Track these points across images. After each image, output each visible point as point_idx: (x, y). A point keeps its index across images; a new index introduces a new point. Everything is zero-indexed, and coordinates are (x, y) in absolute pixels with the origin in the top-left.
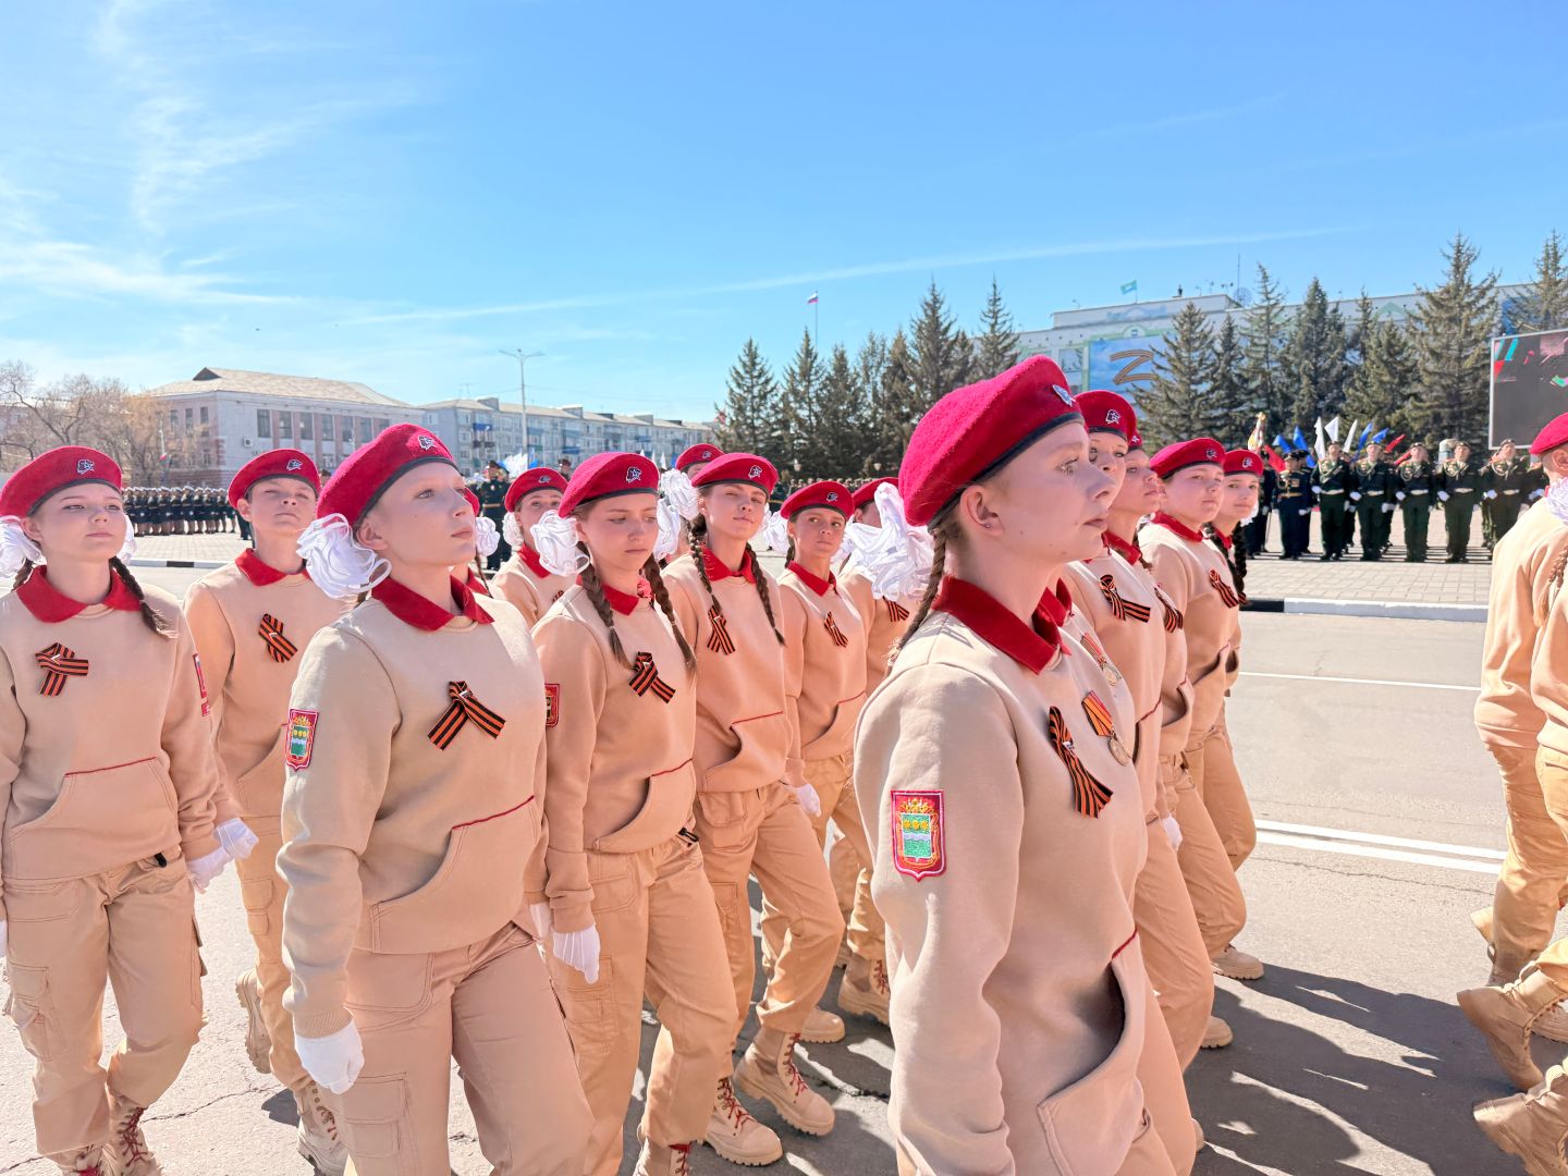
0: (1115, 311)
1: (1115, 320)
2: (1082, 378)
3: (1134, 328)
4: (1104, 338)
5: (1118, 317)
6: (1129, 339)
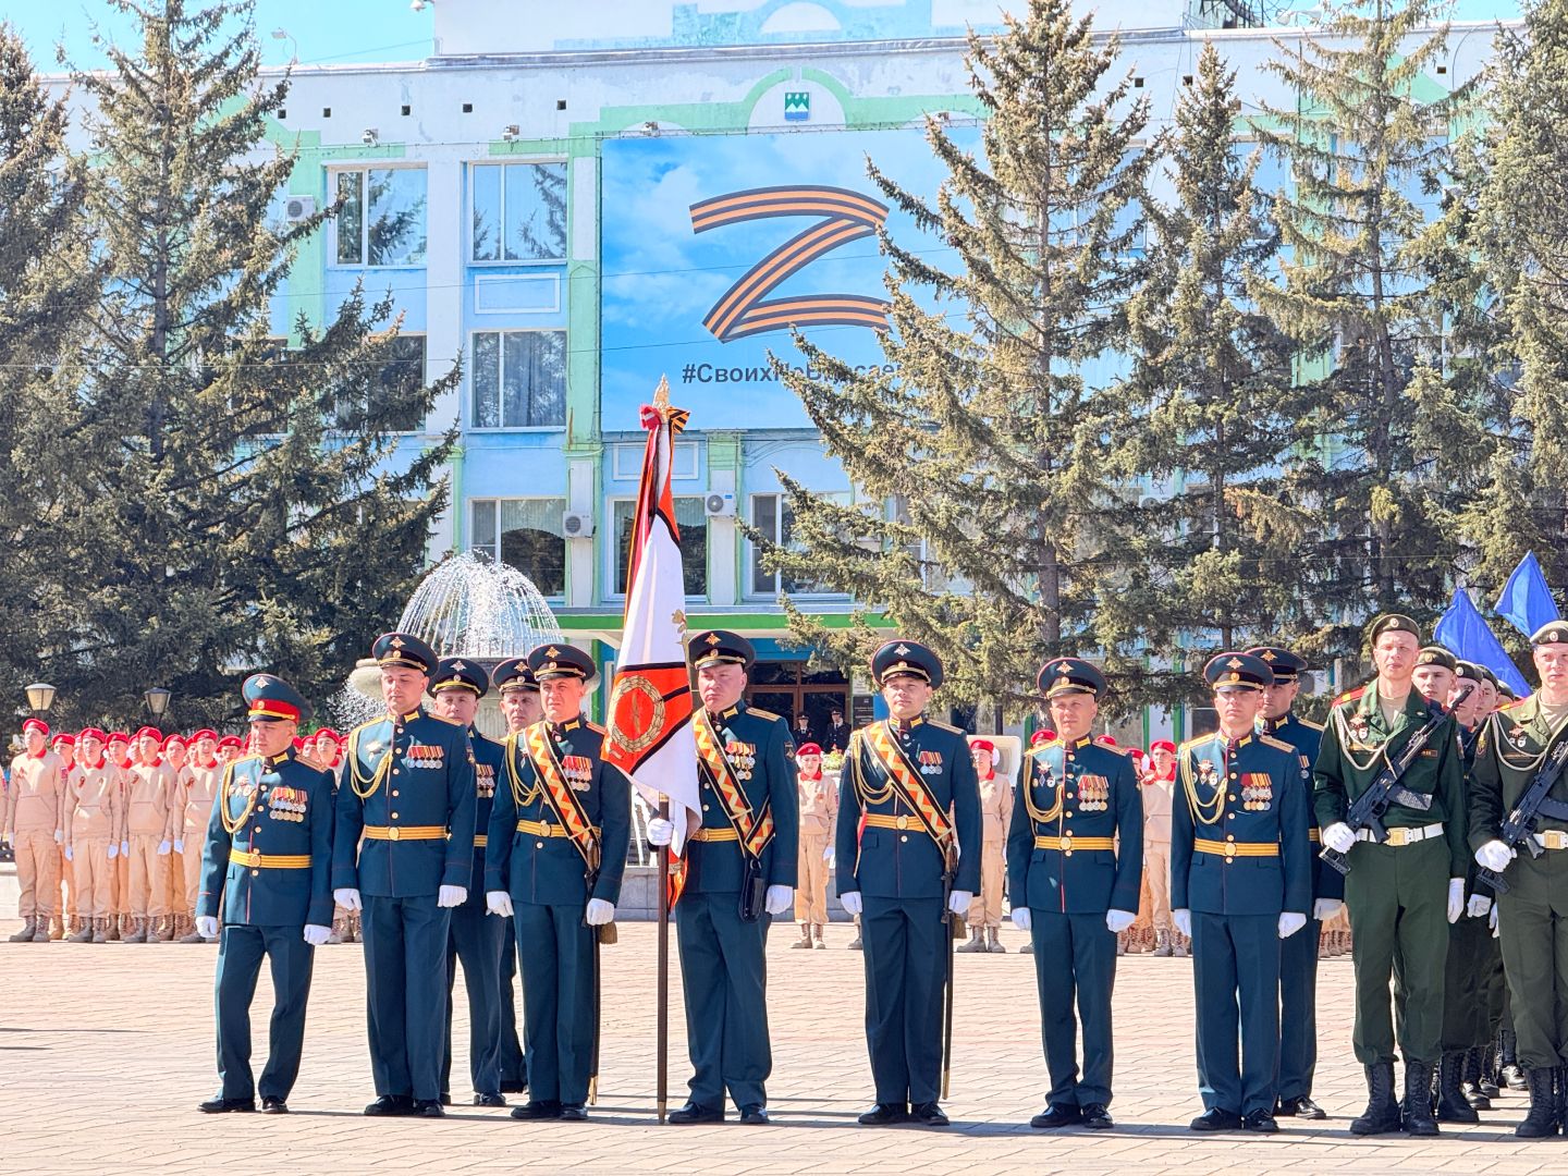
1: (708, 47)
2: (567, 301)
3: (797, 88)
4: (661, 125)
5: (724, 31)
6: (772, 133)
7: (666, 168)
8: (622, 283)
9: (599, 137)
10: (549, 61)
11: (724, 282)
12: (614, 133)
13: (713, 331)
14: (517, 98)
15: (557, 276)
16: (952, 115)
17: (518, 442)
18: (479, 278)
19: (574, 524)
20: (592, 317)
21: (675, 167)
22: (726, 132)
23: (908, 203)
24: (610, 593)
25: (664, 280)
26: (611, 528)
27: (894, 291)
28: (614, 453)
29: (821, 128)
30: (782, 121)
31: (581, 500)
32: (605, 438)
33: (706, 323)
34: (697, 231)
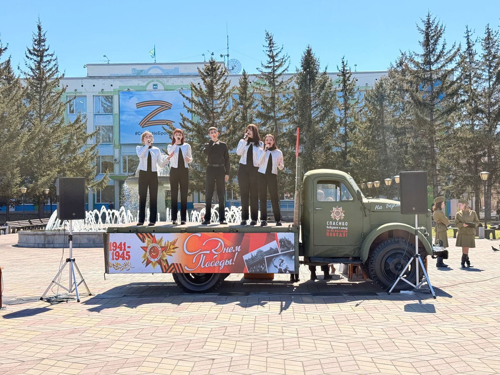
0: (139, 68)
1: (138, 76)
2: (113, 120)
3: (155, 83)
4: (130, 89)
5: (141, 73)
6: (151, 91)
7: (131, 97)
8: (123, 117)
9: (119, 91)
10: (109, 77)
11: (142, 117)
12: (122, 90)
13: (141, 126)
14: (103, 84)
15: (111, 116)
16: (183, 88)
17: (104, 146)
18: (96, 116)
19: (116, 160)
20: (118, 123)
21: (133, 97)
22: (142, 91)
23: (187, 98)
24: (122, 173)
25: (131, 117)
26: (122, 161)
27: (182, 116)
28: (123, 147)
29: (159, 90)
30: (152, 89)
31: (117, 156)
32: (121, 145)
33: (139, 124)
34: (137, 108)
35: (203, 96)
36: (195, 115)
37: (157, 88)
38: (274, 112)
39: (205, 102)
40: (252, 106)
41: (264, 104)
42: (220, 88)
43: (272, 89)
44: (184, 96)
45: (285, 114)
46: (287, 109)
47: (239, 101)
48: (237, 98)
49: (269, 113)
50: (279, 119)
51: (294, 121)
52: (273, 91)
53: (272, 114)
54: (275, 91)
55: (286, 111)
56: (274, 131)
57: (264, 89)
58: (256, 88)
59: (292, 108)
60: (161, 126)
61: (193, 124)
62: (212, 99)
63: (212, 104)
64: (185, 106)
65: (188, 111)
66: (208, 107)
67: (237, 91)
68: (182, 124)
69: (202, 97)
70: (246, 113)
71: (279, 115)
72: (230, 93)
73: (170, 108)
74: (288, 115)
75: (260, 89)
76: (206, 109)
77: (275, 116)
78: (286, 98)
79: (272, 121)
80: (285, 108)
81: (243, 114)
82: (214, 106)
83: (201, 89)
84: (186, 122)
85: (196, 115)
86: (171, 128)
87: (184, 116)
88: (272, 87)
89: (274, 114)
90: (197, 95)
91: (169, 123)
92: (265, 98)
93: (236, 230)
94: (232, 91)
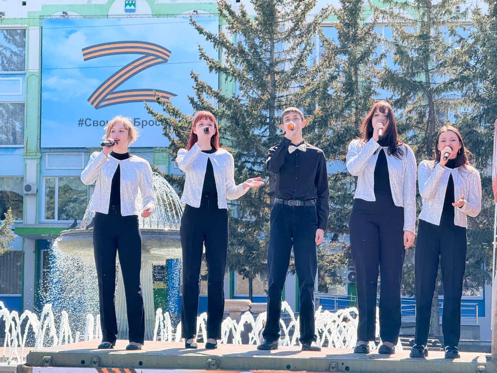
2: (25, 89)
4: (69, 13)
6: (119, 17)
7: (71, 32)
8: (50, 82)
9: (41, 18)
11: (97, 83)
12: (48, 16)
13: (92, 104)
15: (21, 79)
16: (199, 12)
19: (28, 188)
20: (37, 97)
21: (75, 31)
22: (98, 17)
23: (210, 37)
24: (43, 219)
25: (70, 81)
26: (44, 191)
27: (196, 80)
28: (47, 157)
29: (141, 16)
30: (123, 13)
31: (31, 177)
32: (42, 150)
33: (89, 100)
34: (85, 60)
35: (247, 31)
36: (226, 79)
37: (133, 11)
38: (427, 71)
39: (253, 46)
40: (372, 58)
41: (400, 51)
42: (292, 11)
43: (424, 14)
44: (201, 31)
45: (453, 77)
46: (462, 65)
47: (337, 43)
48: (333, 35)
49: (413, 75)
50: (438, 91)
51: (478, 96)
52: (426, 19)
53: (421, 78)
54: (430, 19)
55: (456, 70)
56: (425, 120)
57: (401, 15)
58: (382, 12)
59: (472, 63)
60: (143, 104)
61: (221, 99)
62: (271, 39)
63: (271, 52)
64: (202, 55)
65: (211, 68)
66: (260, 59)
67: (333, 20)
68: (196, 99)
69: (245, 33)
70: (356, 74)
71: (439, 79)
72: (315, 23)
73: (166, 61)
74: (464, 80)
75: (391, 14)
76: (255, 65)
77: (428, 83)
78: (458, 39)
79: (420, 94)
80: (455, 62)
81: (349, 77)
82: (276, 56)
83: (244, 14)
84: (204, 95)
85: (230, 78)
86: (167, 110)
87: (199, 80)
88: (422, 11)
89: (427, 76)
90: (233, 28)
91: (163, 97)
92: (405, 37)
93: (345, 365)
94: (320, 20)
